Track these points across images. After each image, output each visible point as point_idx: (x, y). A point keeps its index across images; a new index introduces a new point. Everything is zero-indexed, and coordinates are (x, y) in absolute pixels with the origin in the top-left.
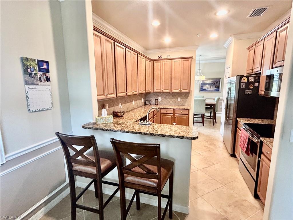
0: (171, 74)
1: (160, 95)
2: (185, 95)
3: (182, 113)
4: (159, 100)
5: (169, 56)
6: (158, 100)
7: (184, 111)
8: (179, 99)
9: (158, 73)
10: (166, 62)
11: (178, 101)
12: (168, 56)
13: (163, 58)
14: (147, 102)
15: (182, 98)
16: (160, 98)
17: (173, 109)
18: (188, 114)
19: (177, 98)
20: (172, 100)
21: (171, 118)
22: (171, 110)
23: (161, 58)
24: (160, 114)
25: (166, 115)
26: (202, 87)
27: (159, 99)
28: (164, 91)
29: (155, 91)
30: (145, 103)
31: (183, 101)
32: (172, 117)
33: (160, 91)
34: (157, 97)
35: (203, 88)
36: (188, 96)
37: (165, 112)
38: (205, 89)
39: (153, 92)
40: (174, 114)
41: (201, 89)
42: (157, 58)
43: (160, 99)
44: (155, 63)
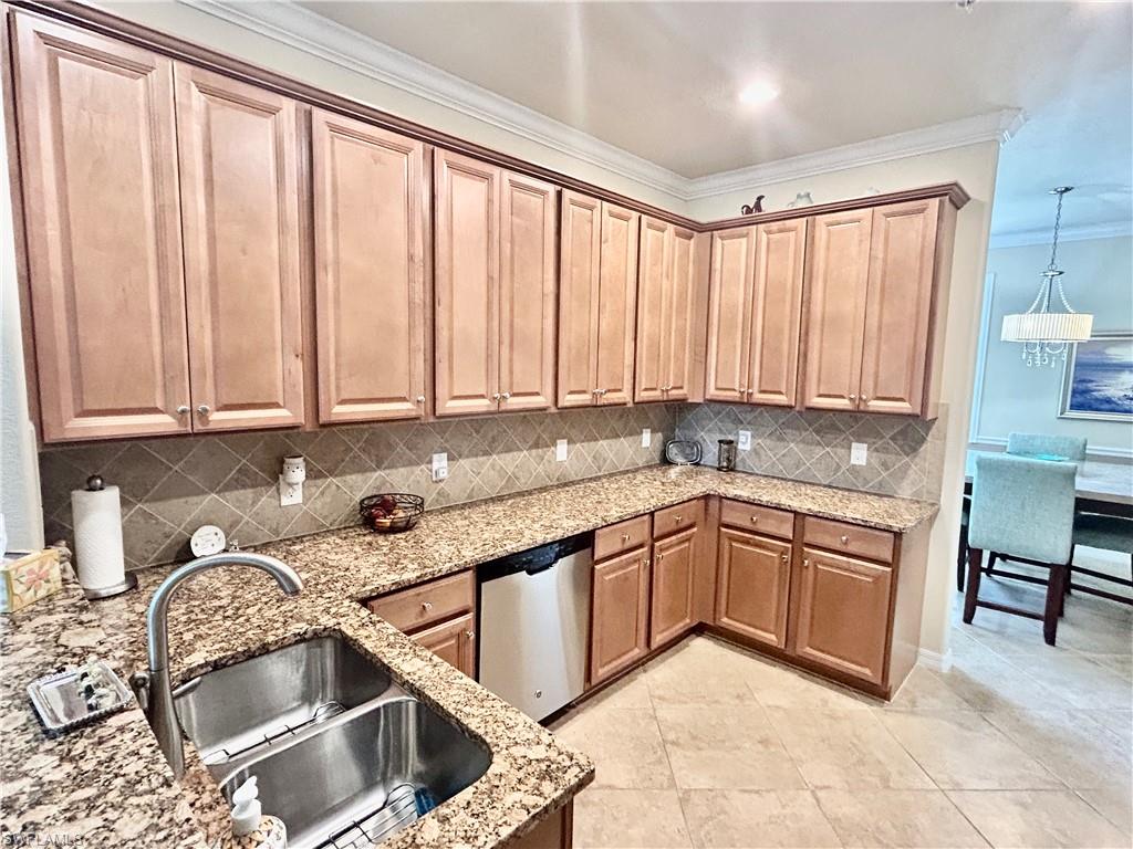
0: (806, 302)
1: (750, 417)
2: (903, 433)
3: (851, 548)
4: (740, 446)
5: (808, 195)
6: (731, 442)
7: (859, 538)
8: (860, 454)
9: (730, 294)
10: (781, 231)
11: (853, 461)
12: (799, 196)
13: (768, 207)
14: (673, 452)
15: (877, 450)
16: (749, 433)
17: (795, 513)
18: (887, 555)
19: (850, 448)
20: (819, 452)
21: (777, 561)
22: (782, 521)
23: (760, 210)
24: (719, 530)
25: (747, 542)
26: (1082, 387)
27: (742, 439)
28: (758, 397)
29: (712, 392)
30: (664, 453)
31: (885, 466)
32: (783, 563)
33: (734, 396)
34: (731, 426)
35: (1088, 391)
36: (923, 440)
37: (747, 524)
38: (1108, 401)
39: (701, 401)
40: (798, 543)
41: (1080, 399)
42: (738, 214)
43: (745, 441)
44: (718, 243)
